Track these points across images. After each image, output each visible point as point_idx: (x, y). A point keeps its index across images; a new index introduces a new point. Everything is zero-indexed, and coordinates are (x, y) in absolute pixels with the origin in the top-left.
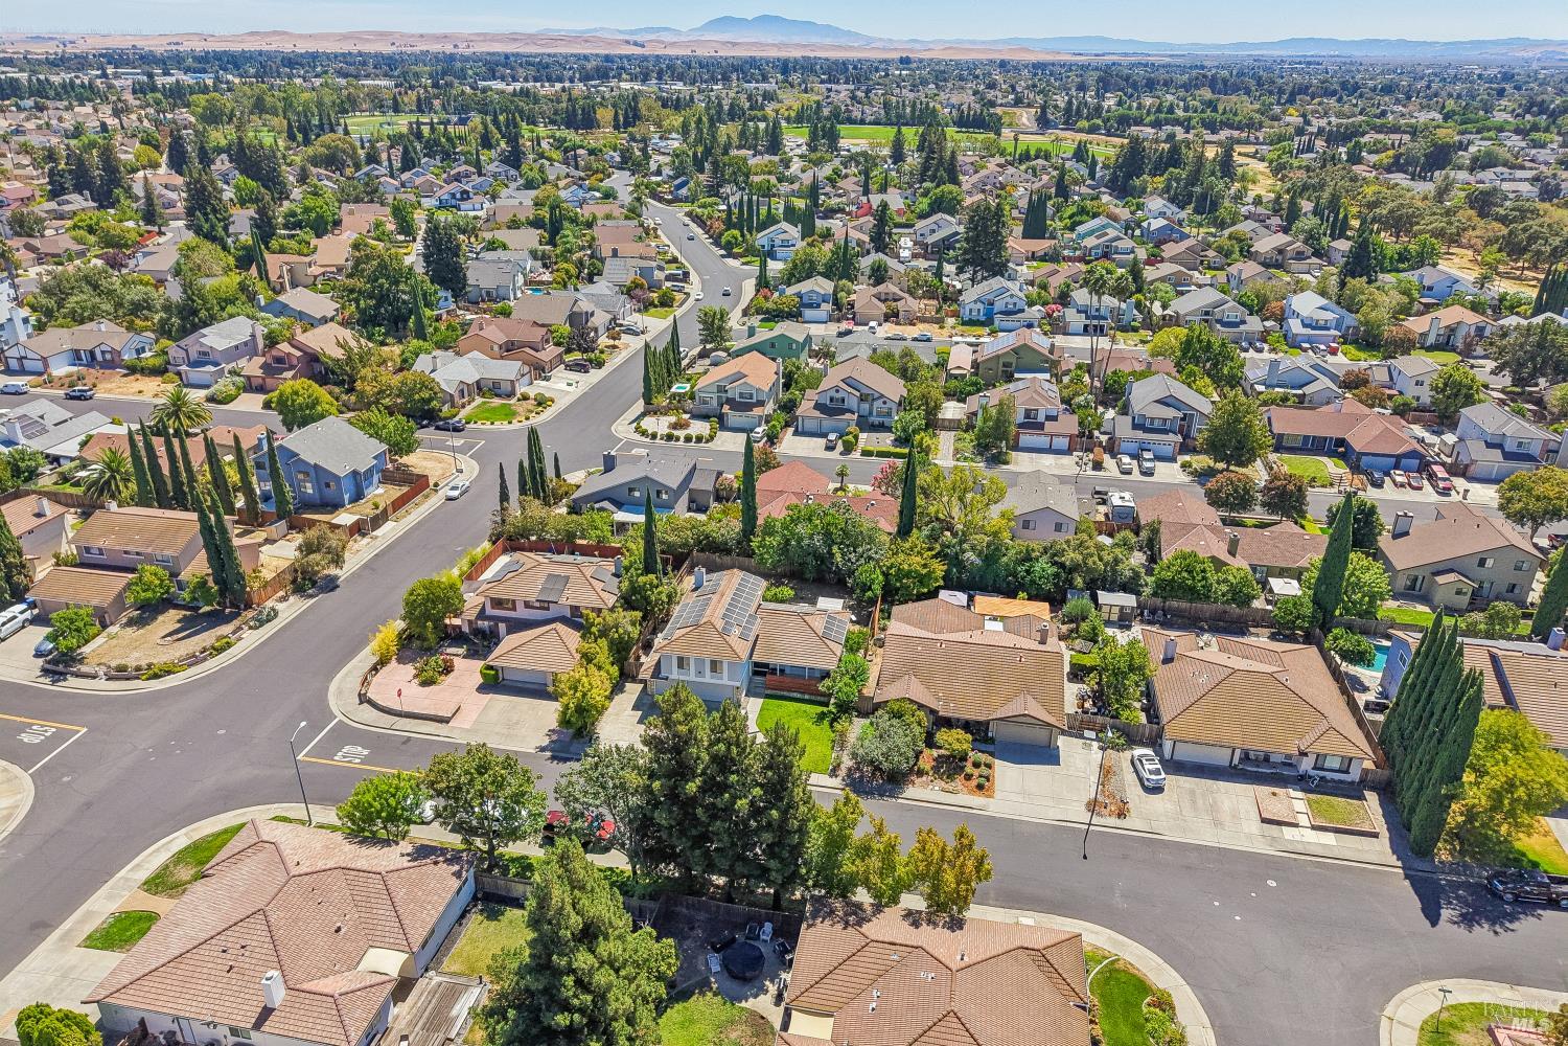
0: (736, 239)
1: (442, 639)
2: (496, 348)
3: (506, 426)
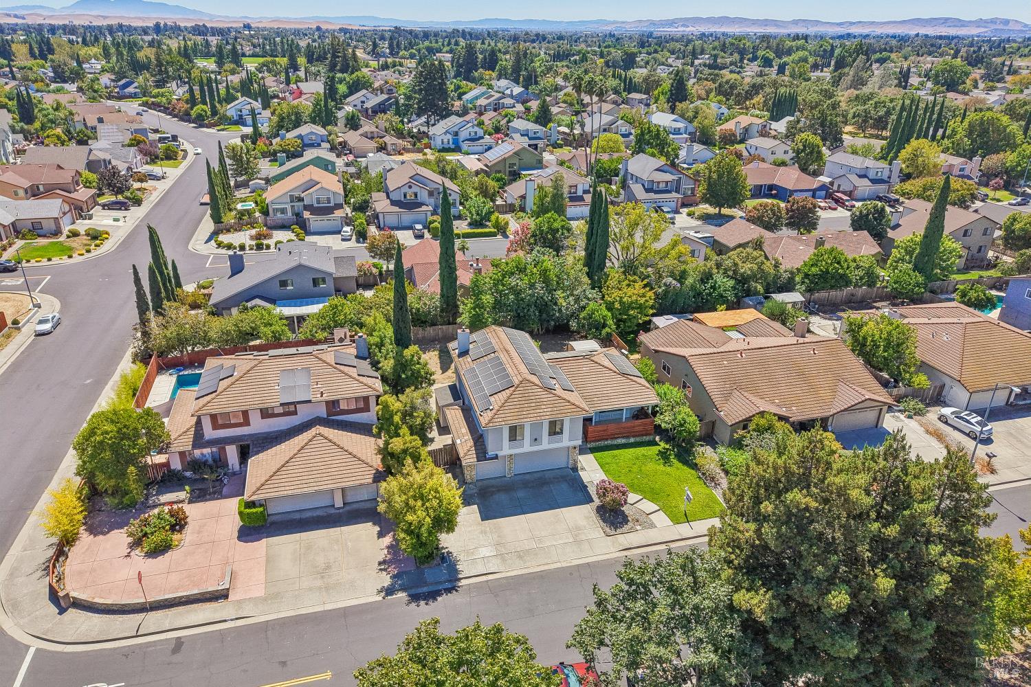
0: (205, 111)
1: (147, 486)
2: (21, 193)
3: (65, 260)
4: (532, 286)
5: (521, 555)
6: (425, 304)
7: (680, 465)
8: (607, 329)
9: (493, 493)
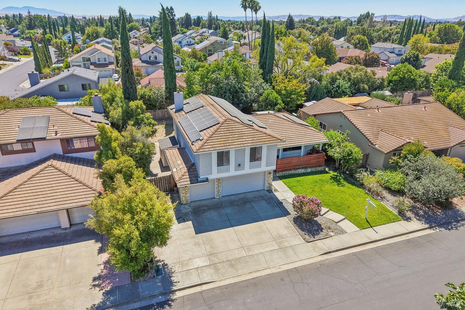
0: (51, 37)
4: (227, 77)
5: (232, 264)
6: (155, 93)
7: (350, 186)
8: (278, 106)
9: (205, 211)
